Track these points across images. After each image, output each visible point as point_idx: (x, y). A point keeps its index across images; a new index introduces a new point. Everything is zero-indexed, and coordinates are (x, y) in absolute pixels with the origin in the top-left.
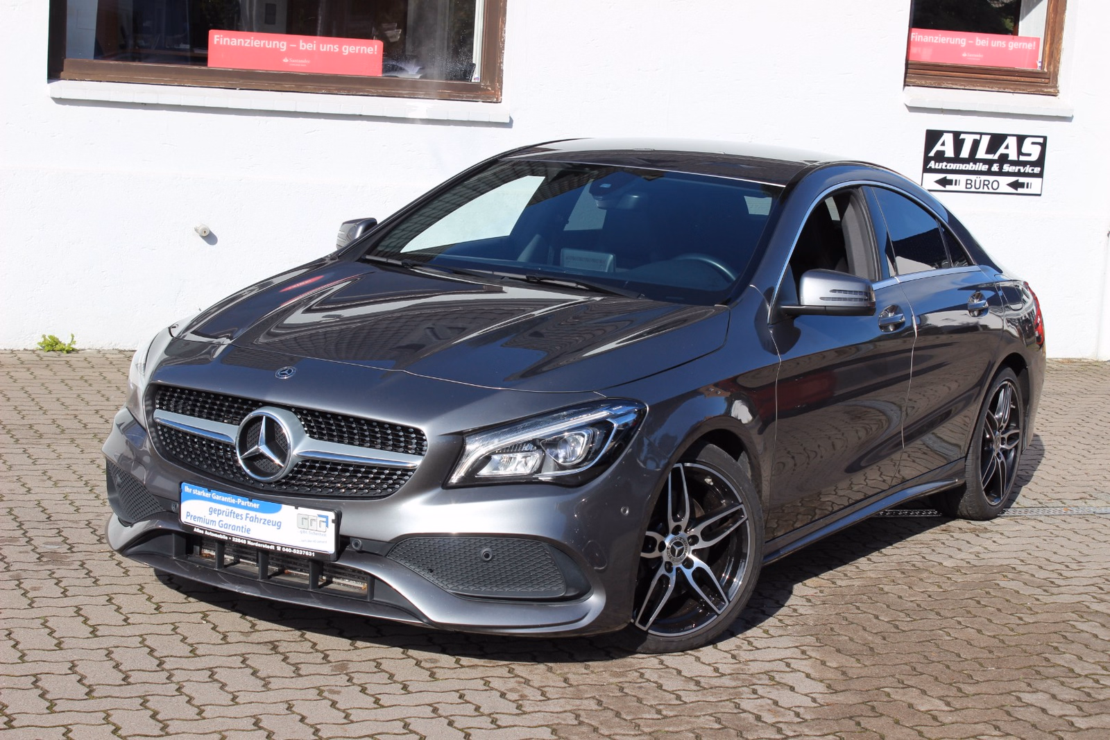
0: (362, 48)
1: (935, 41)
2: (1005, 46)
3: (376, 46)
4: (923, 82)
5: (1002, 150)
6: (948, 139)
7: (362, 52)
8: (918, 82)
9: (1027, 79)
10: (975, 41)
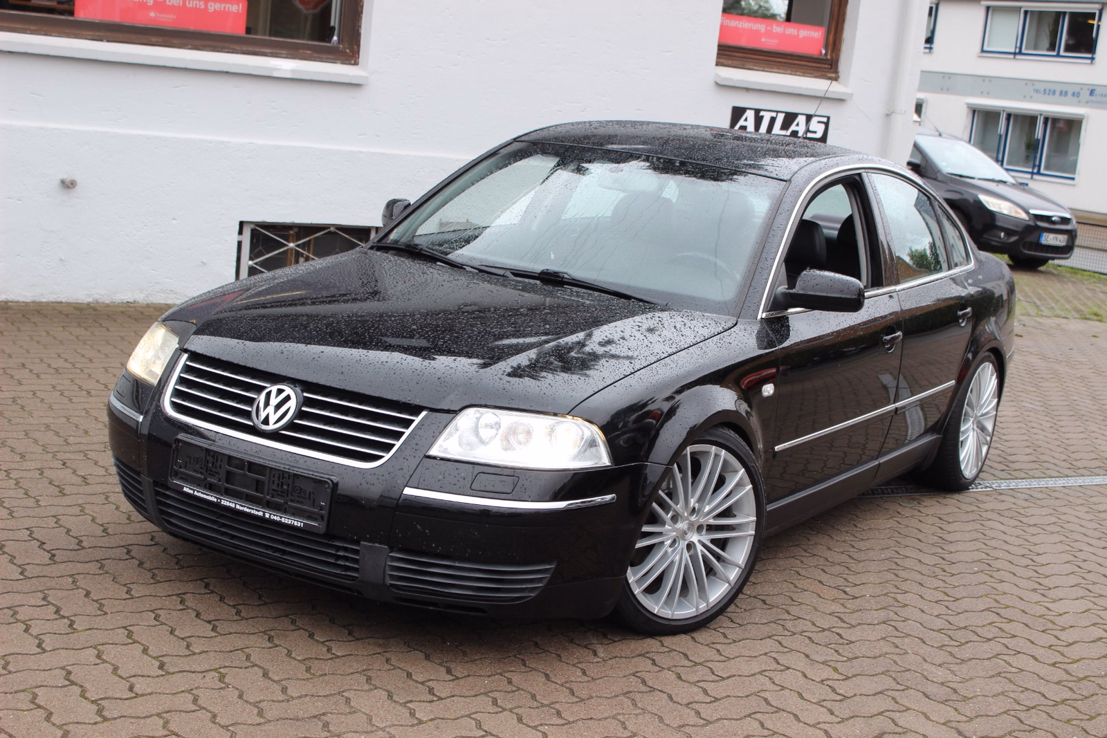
0: (227, 6)
1: (740, 26)
2: (796, 33)
3: (241, 5)
4: (730, 62)
5: (793, 128)
6: (750, 115)
7: (227, 10)
8: (726, 62)
9: (814, 65)
10: (772, 29)
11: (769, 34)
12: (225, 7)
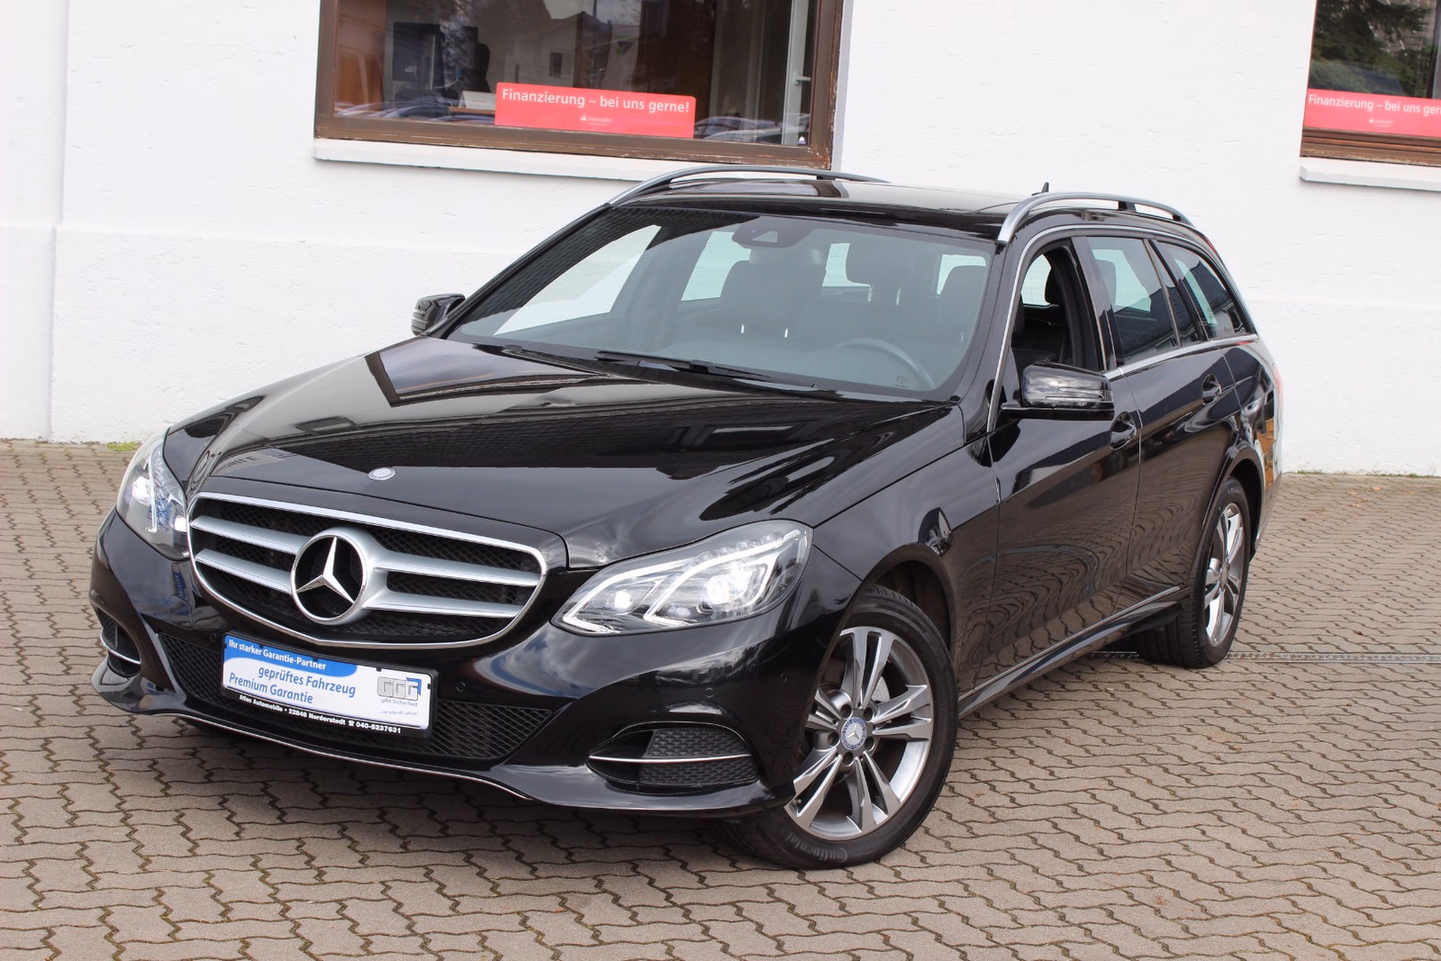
0: (671, 105)
1: (1338, 105)
2: (1419, 111)
3: (687, 104)
4: (1323, 152)
7: (671, 109)
8: (1317, 152)
10: (1384, 105)
11: (1379, 113)
12: (668, 107)
